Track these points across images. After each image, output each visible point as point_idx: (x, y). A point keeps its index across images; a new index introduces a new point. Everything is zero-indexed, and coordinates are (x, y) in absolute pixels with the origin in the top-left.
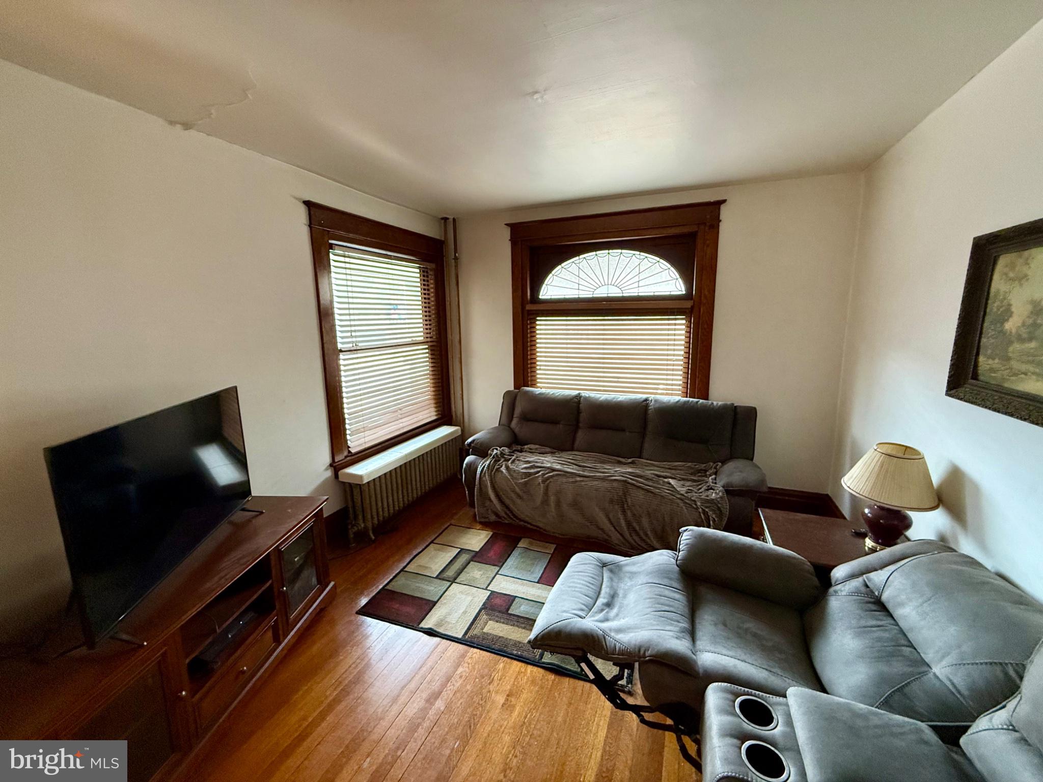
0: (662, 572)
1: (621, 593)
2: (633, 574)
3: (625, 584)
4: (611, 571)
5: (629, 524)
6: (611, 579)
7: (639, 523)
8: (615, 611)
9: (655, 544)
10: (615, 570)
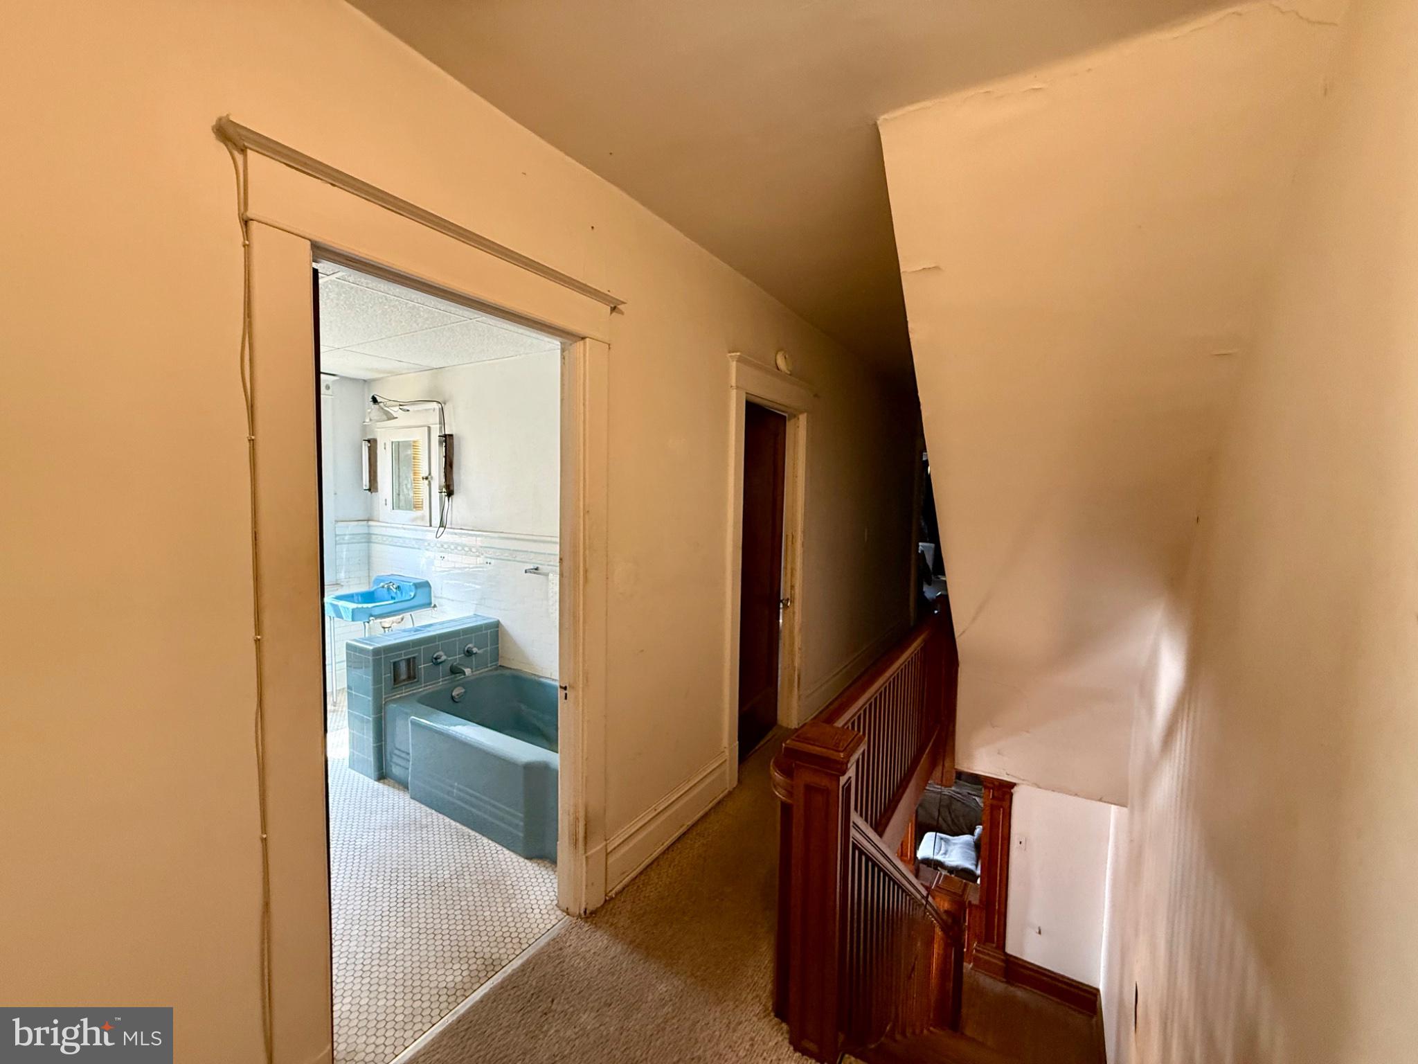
0: (967, 844)
1: (949, 850)
2: (955, 844)
3: (950, 848)
4: (945, 841)
5: (953, 820)
6: (945, 845)
7: (959, 821)
8: (947, 856)
9: (966, 830)
10: (947, 841)
